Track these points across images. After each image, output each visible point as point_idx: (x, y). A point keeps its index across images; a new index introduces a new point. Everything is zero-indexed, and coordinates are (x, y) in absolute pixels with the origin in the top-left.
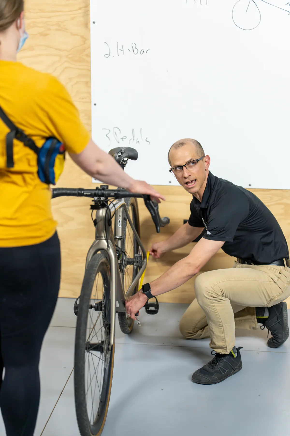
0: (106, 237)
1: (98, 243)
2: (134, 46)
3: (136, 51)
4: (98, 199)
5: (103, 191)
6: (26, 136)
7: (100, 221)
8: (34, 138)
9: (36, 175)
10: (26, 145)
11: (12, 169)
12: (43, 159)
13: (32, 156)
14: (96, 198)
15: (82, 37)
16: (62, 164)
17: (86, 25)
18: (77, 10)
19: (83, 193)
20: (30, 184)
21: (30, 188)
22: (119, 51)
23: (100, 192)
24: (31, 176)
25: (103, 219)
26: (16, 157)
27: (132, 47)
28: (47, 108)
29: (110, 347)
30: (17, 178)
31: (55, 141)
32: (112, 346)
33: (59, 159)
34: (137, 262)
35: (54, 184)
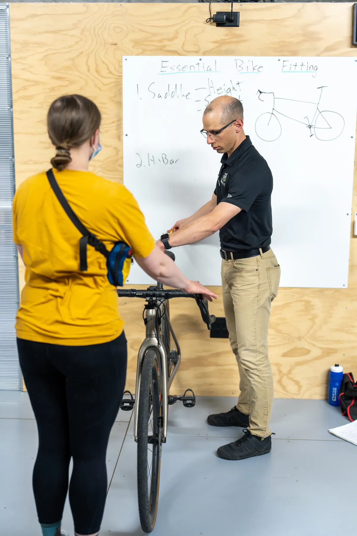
0: (156, 335)
1: (149, 341)
2: (164, 157)
3: (166, 161)
4: (150, 299)
5: (154, 292)
6: (98, 241)
7: (151, 319)
8: (105, 243)
9: (106, 278)
10: (97, 250)
11: (85, 272)
12: (113, 263)
13: (103, 260)
14: (148, 298)
15: (115, 148)
16: (129, 267)
17: (119, 137)
18: (110, 124)
19: (136, 294)
20: (101, 286)
21: (101, 290)
22: (150, 161)
23: (151, 293)
24: (101, 278)
25: (154, 318)
26: (89, 260)
27: (163, 157)
28: (117, 215)
29: (163, 439)
30: (88, 281)
31: (124, 246)
32: (165, 438)
33: (127, 262)
34: (172, 358)
35: (121, 285)
